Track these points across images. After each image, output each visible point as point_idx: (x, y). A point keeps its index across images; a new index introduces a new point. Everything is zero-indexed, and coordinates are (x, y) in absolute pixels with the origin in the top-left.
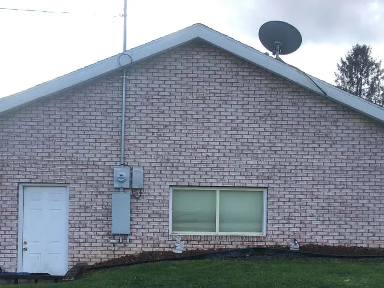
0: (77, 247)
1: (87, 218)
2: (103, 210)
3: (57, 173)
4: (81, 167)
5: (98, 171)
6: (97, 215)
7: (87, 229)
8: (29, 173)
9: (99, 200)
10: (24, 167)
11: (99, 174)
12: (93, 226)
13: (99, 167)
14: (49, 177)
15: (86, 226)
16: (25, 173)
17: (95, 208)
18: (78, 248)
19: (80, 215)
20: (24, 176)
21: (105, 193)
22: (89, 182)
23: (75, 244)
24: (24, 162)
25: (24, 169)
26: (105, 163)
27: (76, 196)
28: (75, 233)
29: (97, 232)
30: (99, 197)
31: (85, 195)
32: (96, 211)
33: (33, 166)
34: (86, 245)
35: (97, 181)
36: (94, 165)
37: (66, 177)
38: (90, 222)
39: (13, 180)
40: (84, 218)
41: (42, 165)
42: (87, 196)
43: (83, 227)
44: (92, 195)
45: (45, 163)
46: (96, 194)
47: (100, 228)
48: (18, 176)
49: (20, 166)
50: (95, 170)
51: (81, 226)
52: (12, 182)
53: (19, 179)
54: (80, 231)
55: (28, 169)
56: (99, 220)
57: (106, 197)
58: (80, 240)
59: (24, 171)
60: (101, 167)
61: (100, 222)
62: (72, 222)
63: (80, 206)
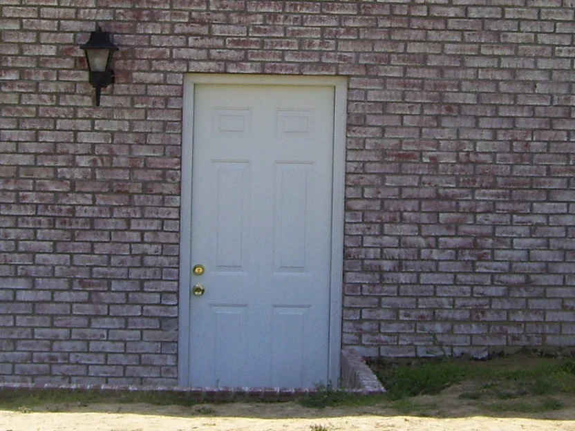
0: (374, 285)
1: (407, 192)
2: (458, 166)
3: (310, 44)
4: (388, 24)
5: (442, 36)
6: (437, 180)
7: (404, 227)
8: (220, 42)
9: (447, 133)
10: (202, 23)
11: (448, 46)
12: (424, 218)
13: (446, 24)
14: (282, 57)
15: (402, 218)
16: (207, 42)
17: (431, 158)
18: (378, 289)
19: (384, 180)
20: (203, 54)
21: (466, 110)
22: (413, 73)
23: (365, 278)
24: (204, 7)
25: (205, 30)
26: (466, 12)
27: (372, 120)
28: (368, 241)
29: (437, 237)
30: (446, 122)
31: (402, 115)
32: (436, 169)
33: (235, 19)
34: (403, 278)
35: (441, 70)
36: (429, 17)
37: (341, 58)
38: (414, 203)
39: (169, 67)
40: (397, 190)
41: (261, 17)
42: (407, 121)
43: (393, 221)
44: (422, 114)
45: (271, 10)
46: (435, 112)
47: (448, 226)
48: (184, 53)
49: (192, 21)
50: (433, 36)
51: (386, 217)
52: (165, 72)
53: (187, 61)
54: (382, 234)
55: (217, 30)
56: (447, 198)
57: (469, 123)
58: (385, 262)
59: (203, 37)
60: (451, 24)
61: (446, 204)
62: (359, 205)
63: (385, 153)
